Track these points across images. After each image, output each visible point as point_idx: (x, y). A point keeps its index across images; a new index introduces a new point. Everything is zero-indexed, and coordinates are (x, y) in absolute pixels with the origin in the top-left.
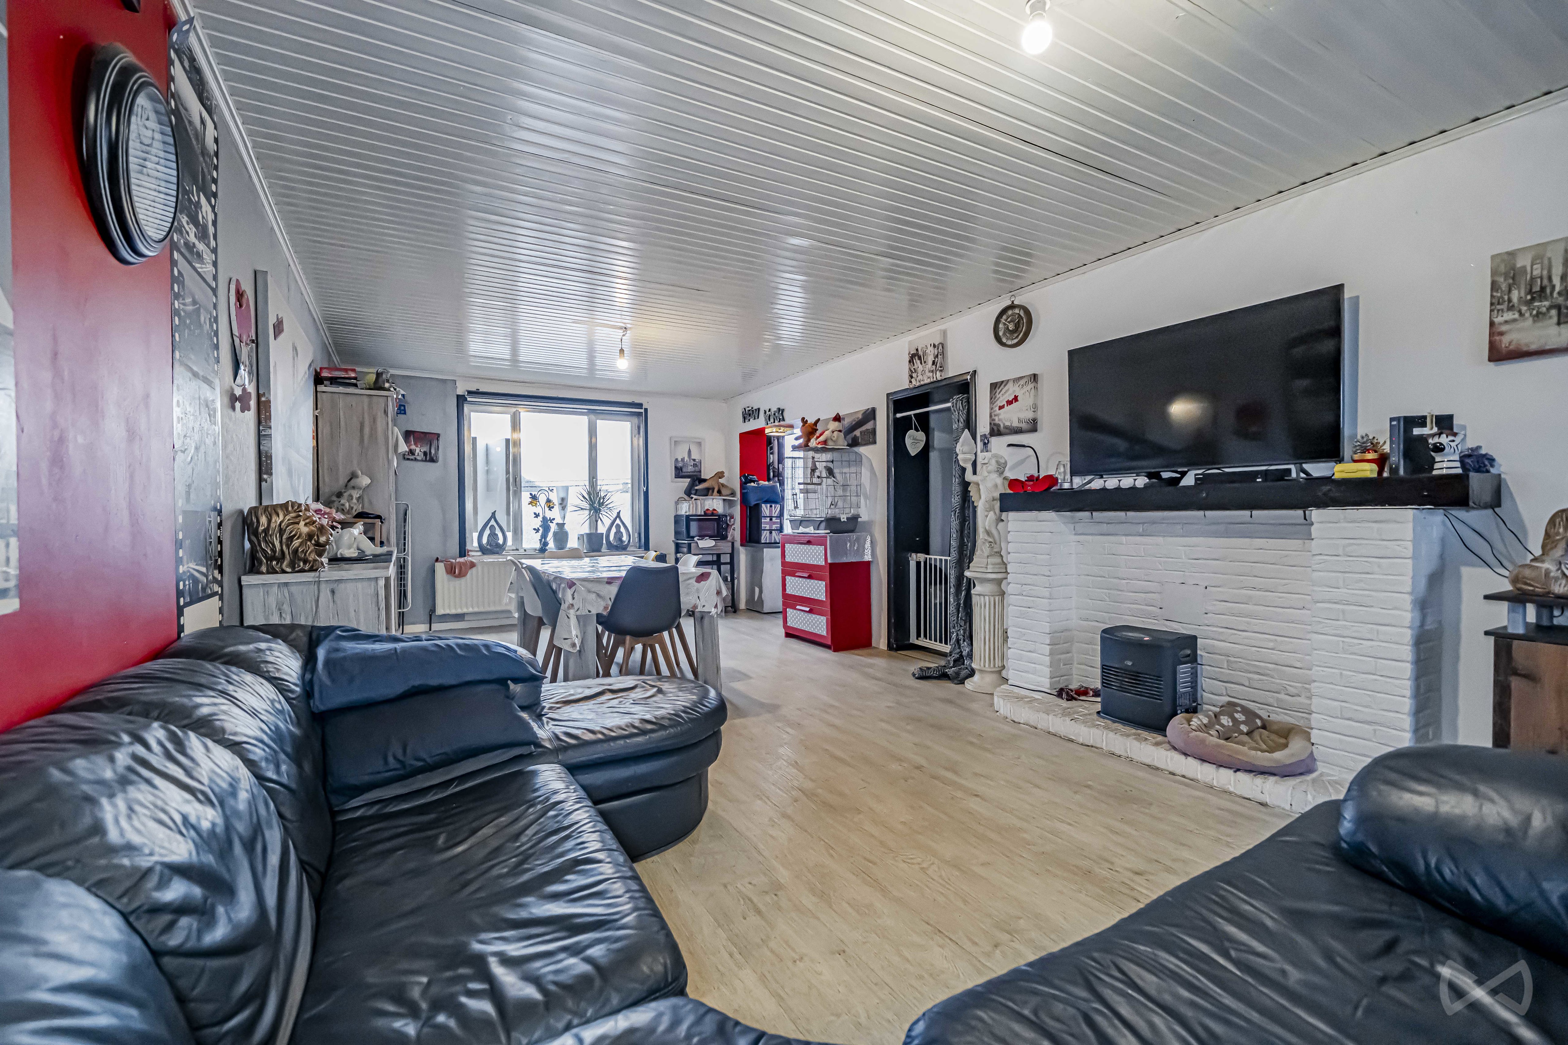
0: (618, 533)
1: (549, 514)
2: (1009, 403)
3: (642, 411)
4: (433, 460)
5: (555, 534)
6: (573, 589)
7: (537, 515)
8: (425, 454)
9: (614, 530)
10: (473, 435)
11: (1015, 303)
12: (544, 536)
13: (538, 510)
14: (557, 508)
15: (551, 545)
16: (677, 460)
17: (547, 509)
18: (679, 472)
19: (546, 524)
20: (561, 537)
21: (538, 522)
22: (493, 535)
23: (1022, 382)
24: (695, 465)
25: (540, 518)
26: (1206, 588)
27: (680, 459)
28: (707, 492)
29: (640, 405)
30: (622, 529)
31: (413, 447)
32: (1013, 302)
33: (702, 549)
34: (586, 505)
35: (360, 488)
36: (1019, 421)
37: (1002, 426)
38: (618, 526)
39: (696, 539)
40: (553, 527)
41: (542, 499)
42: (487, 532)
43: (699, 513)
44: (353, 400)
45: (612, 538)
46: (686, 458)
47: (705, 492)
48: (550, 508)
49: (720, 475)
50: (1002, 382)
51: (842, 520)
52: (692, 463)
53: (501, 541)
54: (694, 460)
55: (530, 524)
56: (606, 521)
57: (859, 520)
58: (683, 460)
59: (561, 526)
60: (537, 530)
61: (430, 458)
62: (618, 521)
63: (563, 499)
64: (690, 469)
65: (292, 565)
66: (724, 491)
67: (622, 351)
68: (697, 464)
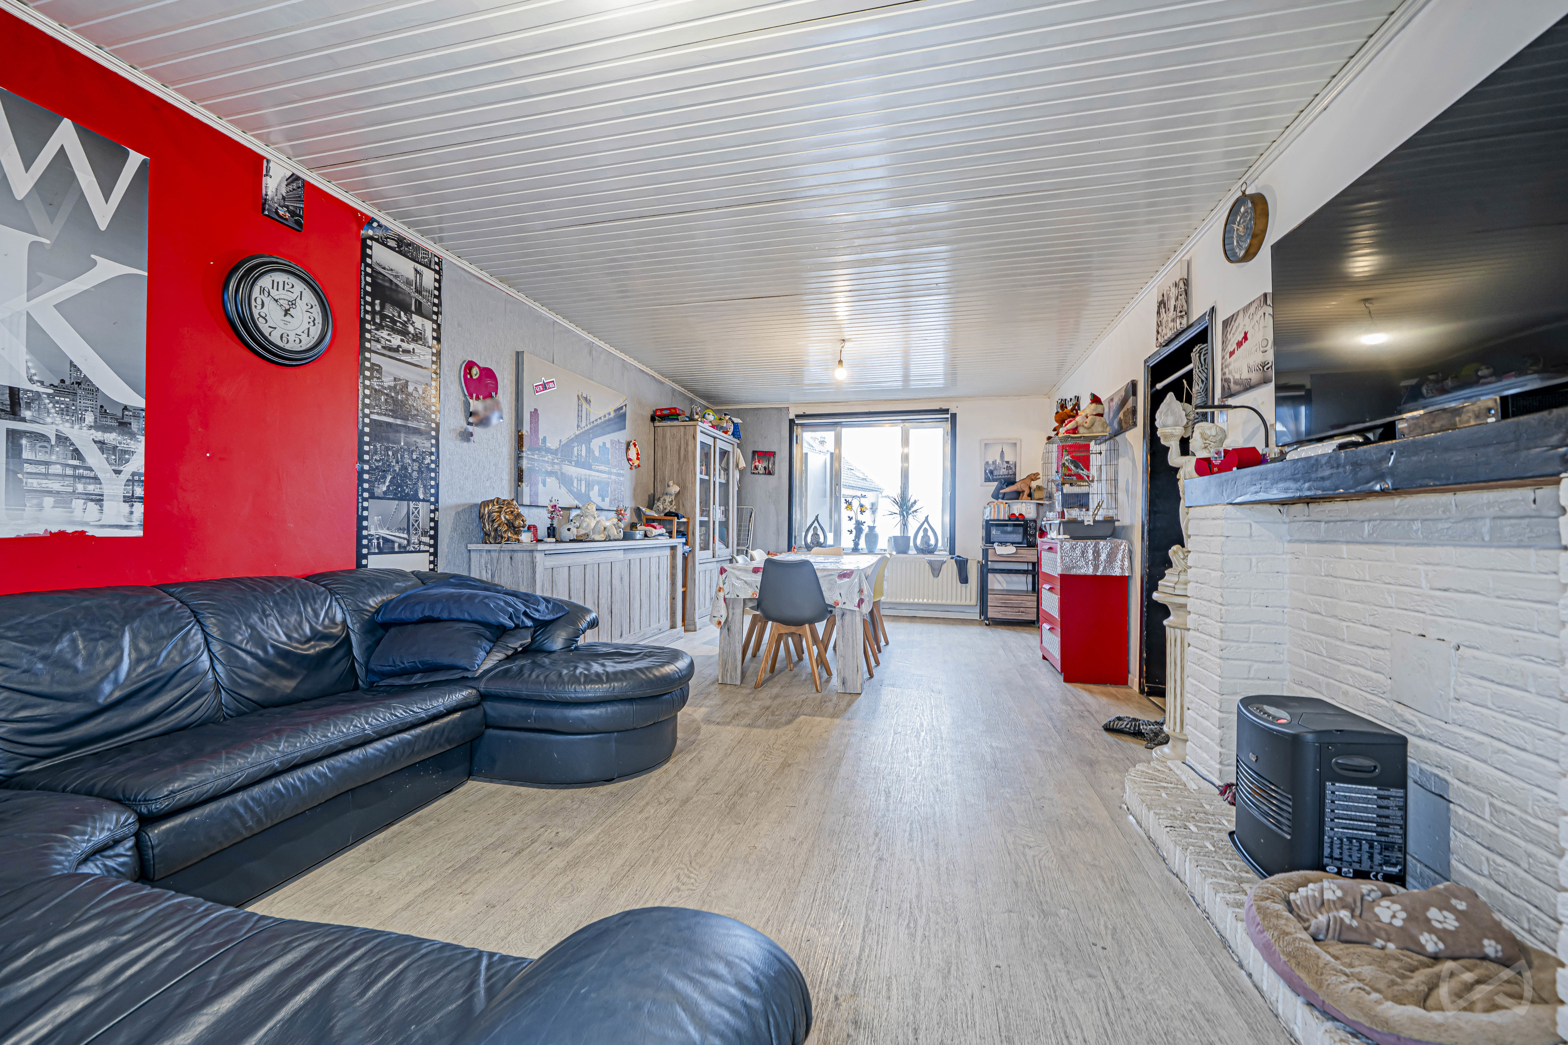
0: (926, 537)
1: (861, 518)
2: (1239, 344)
3: (949, 416)
4: (770, 473)
5: (867, 535)
6: (724, 575)
7: (850, 519)
8: (765, 468)
9: (921, 534)
10: (805, 451)
11: (1247, 193)
12: (858, 537)
13: (852, 514)
14: (868, 513)
15: (862, 544)
16: (987, 463)
17: (859, 513)
18: (990, 476)
19: (859, 525)
20: (872, 537)
21: (852, 525)
22: (815, 535)
23: (1252, 310)
24: (1008, 468)
25: (853, 521)
26: (1458, 648)
27: (990, 462)
28: (1018, 495)
29: (946, 411)
30: (930, 533)
31: (757, 464)
32: (1244, 193)
33: (999, 555)
34: (896, 509)
35: (671, 495)
36: (1250, 370)
37: (1232, 381)
38: (926, 530)
39: (995, 545)
40: (865, 529)
41: (855, 503)
42: (811, 532)
43: (1002, 518)
44: (675, 430)
45: (919, 542)
46: (998, 461)
47: (1015, 495)
48: (862, 512)
49: (1034, 477)
50: (1233, 316)
51: (1086, 523)
52: (1005, 465)
53: (822, 540)
54: (1008, 462)
55: (847, 525)
56: (913, 524)
57: (1117, 524)
58: (994, 463)
59: (872, 528)
60: (851, 532)
61: (769, 472)
62: (926, 525)
63: (873, 505)
64: (1003, 471)
65: (495, 538)
66: (1036, 495)
67: (840, 362)
68: (1011, 467)
